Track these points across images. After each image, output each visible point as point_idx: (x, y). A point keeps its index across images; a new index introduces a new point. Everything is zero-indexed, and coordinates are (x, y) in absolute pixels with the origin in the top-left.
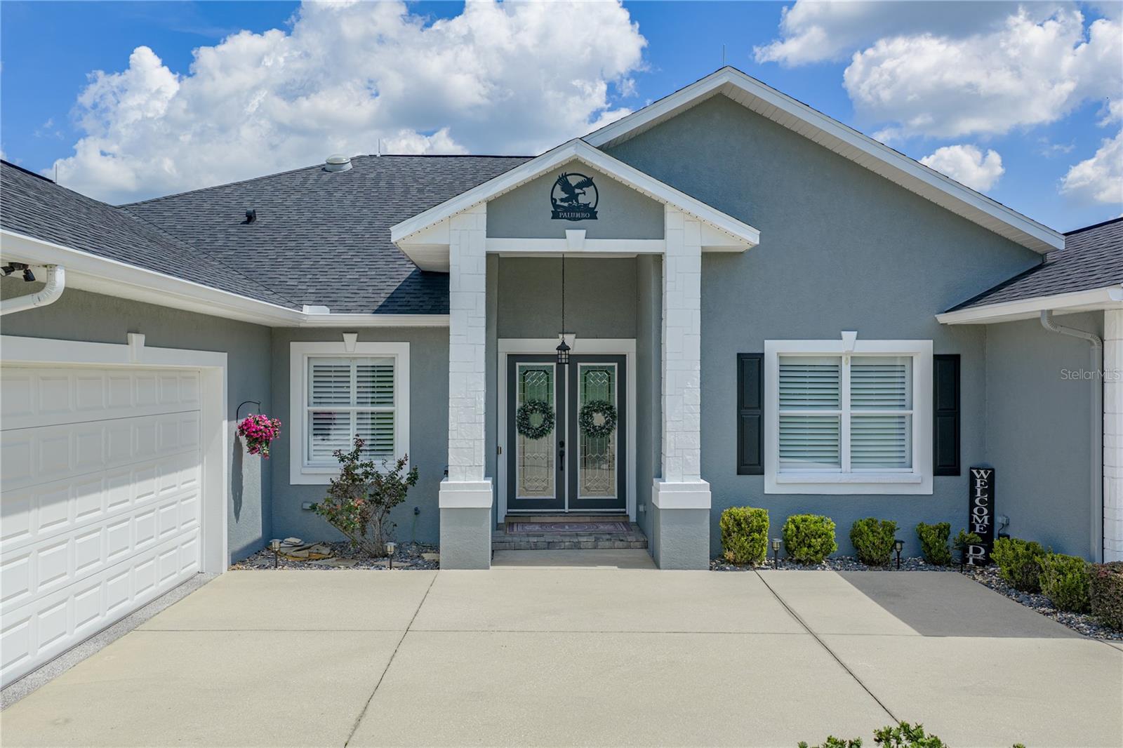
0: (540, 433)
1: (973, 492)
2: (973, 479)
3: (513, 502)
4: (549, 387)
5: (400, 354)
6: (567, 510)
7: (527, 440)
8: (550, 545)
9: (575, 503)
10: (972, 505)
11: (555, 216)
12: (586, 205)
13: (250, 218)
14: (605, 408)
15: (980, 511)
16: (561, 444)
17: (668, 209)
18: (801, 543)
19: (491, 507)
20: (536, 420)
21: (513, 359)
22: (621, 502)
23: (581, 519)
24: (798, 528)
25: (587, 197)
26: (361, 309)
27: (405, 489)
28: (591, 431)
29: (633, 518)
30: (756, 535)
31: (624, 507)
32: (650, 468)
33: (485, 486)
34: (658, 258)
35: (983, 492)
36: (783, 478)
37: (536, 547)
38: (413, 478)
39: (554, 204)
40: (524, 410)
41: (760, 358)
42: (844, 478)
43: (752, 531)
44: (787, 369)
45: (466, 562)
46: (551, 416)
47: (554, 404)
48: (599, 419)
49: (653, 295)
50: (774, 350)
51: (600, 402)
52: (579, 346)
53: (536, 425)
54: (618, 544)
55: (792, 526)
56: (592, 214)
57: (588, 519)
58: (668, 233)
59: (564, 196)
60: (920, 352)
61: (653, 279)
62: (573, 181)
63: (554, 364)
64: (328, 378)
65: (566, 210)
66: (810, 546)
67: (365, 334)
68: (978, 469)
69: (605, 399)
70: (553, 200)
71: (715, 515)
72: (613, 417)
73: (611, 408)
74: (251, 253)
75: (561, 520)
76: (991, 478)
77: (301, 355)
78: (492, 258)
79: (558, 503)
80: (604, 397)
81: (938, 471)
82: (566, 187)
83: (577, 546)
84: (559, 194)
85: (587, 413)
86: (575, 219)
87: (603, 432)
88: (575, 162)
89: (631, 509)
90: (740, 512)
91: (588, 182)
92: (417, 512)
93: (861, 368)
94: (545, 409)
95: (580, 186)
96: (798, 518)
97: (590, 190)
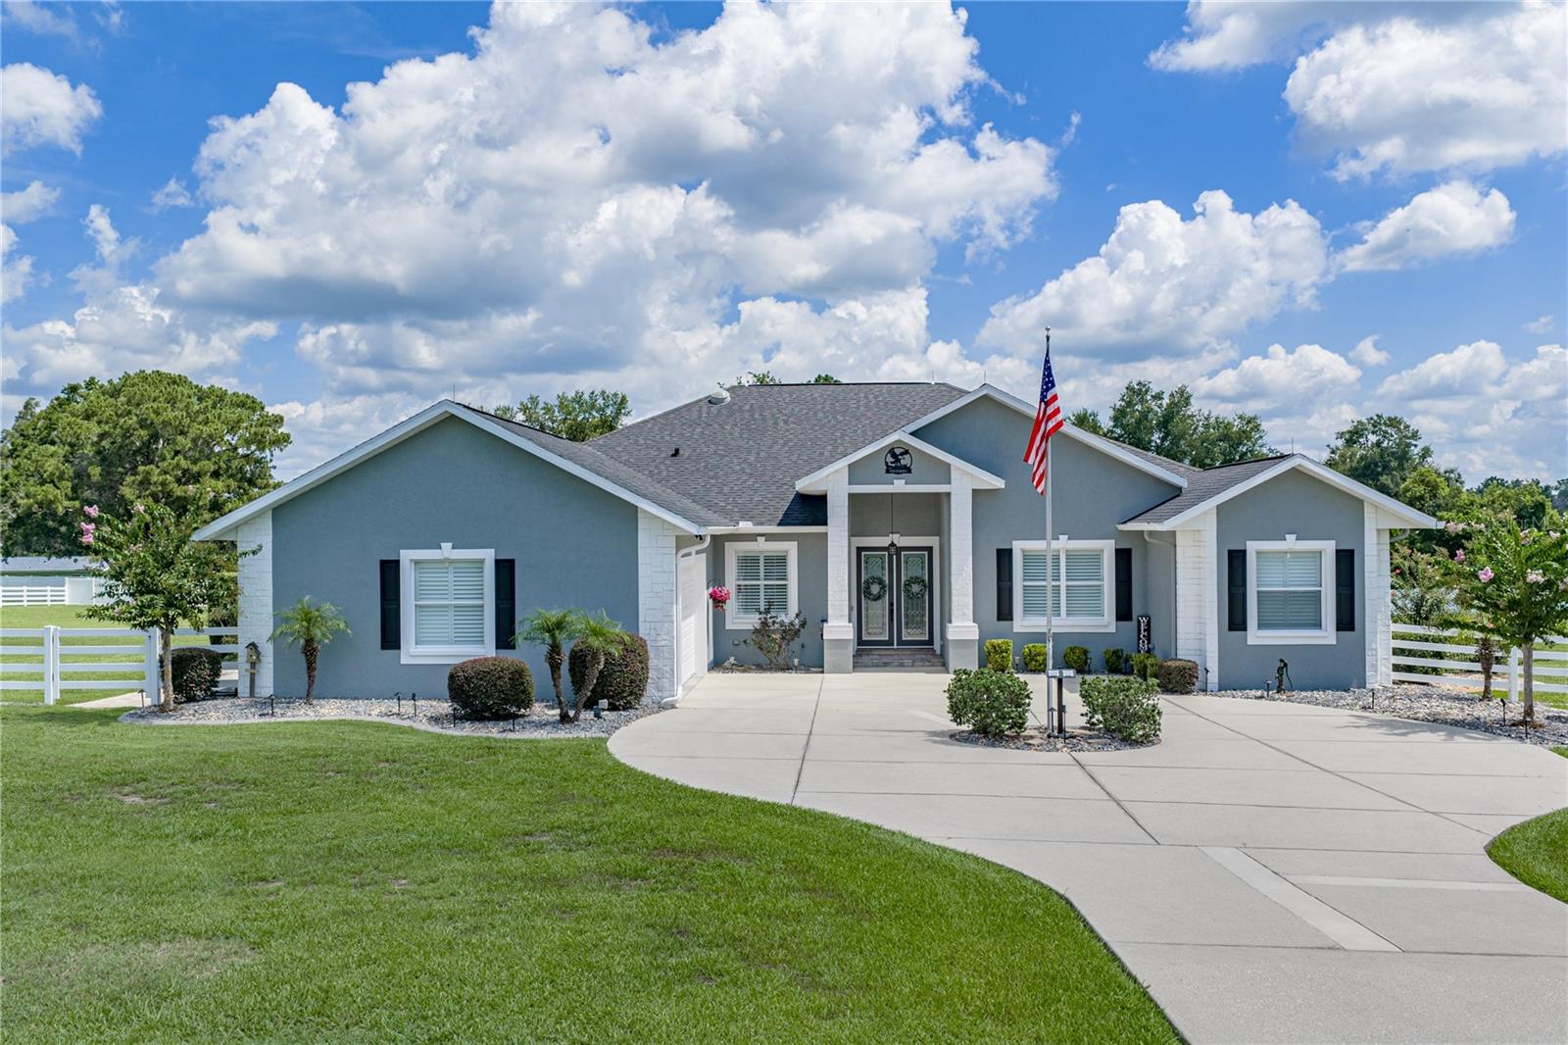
0: (878, 598)
1: (1139, 630)
2: (1139, 622)
3: (860, 642)
4: (883, 568)
5: (791, 549)
6: (895, 647)
7: (870, 602)
8: (886, 665)
9: (901, 642)
10: (1139, 639)
11: (888, 472)
12: (905, 466)
13: (677, 453)
14: (918, 580)
15: (1143, 642)
16: (891, 604)
17: (952, 468)
18: (1032, 660)
19: (852, 638)
20: (875, 589)
21: (860, 550)
22: (931, 642)
23: (905, 653)
24: (1030, 651)
25: (905, 461)
26: (769, 523)
27: (799, 631)
28: (911, 596)
29: (938, 652)
30: (1004, 654)
31: (932, 645)
32: (946, 618)
33: (849, 627)
34: (948, 494)
35: (1145, 630)
36: (1024, 623)
37: (877, 666)
38: (803, 624)
39: (887, 466)
40: (867, 582)
41: (1010, 552)
42: (1062, 623)
43: (1002, 652)
44: (1027, 557)
45: (839, 670)
46: (885, 587)
47: (886, 578)
48: (916, 588)
49: (945, 516)
50: (1018, 547)
51: (917, 578)
52: (902, 541)
53: (875, 593)
54: (927, 663)
55: (1027, 650)
56: (909, 470)
57: (909, 652)
58: (952, 482)
59: (893, 460)
60: (1107, 548)
61: (946, 505)
62: (898, 451)
63: (886, 553)
64: (748, 563)
65: (894, 468)
66: (1036, 661)
67: (769, 537)
68: (1142, 617)
69: (919, 575)
70: (886, 463)
71: (981, 642)
72: (925, 586)
73: (923, 581)
74: (688, 481)
75: (892, 652)
76: (1149, 622)
77: (732, 551)
78: (851, 496)
79: (890, 642)
80: (919, 574)
81: (1119, 618)
82: (894, 455)
83: (902, 665)
84: (890, 459)
85: (908, 584)
86: (899, 473)
87: (919, 596)
88: (899, 441)
89: (937, 646)
90: (995, 641)
91: (906, 452)
92: (803, 646)
93: (1071, 556)
94: (881, 582)
95: (901, 454)
96: (1030, 645)
97: (907, 456)
